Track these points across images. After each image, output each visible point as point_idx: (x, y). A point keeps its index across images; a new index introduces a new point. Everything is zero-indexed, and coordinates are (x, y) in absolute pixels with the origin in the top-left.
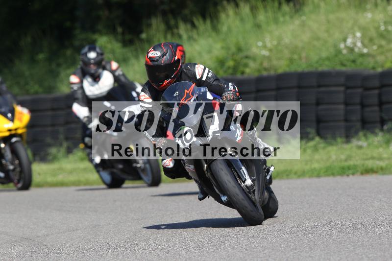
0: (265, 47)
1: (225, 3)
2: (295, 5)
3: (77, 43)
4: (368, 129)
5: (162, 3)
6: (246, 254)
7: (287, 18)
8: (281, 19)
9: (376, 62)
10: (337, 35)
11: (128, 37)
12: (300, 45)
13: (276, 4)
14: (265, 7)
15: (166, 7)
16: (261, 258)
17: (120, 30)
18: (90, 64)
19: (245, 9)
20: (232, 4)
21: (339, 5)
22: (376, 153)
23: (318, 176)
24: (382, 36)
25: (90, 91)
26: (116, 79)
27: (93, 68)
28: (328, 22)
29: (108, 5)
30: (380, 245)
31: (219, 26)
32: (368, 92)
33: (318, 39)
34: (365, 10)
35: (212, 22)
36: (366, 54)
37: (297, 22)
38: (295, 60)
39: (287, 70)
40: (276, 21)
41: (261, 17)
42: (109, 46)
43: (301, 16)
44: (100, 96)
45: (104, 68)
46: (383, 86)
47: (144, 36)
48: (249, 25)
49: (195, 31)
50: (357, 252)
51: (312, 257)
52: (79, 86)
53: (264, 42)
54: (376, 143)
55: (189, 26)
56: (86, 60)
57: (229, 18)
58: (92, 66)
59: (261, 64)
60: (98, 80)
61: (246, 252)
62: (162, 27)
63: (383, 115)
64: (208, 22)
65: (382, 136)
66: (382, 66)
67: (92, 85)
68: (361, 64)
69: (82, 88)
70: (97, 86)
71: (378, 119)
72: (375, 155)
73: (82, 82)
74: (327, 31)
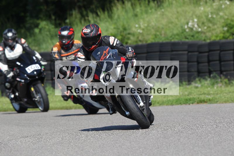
0: (140, 27)
1: (116, 1)
2: (157, 2)
3: (27, 25)
4: (201, 77)
5: (78, 1)
6: (129, 151)
7: (153, 10)
8: (150, 11)
9: (206, 37)
10: (183, 21)
11: (58, 22)
12: (161, 26)
13: (147, 2)
14: (140, 4)
15: (81, 4)
16: (138, 153)
17: (53, 17)
18: (9, 39)
19: (128, 5)
20: (120, 2)
21: (184, 3)
22: (206, 90)
23: (172, 105)
24: (209, 21)
25: (9, 55)
26: (24, 49)
27: (10, 42)
28: (178, 12)
29: (46, 3)
30: (209, 145)
31: (113, 15)
32: (201, 55)
33: (172, 23)
34: (200, 5)
35: (108, 13)
36: (200, 31)
37: (159, 13)
38: (158, 35)
39: (153, 41)
40: (146, 12)
41: (138, 9)
42: (47, 27)
43: (161, 9)
44: (14, 58)
45: (17, 42)
46: (210, 51)
47: (68, 21)
48: (130, 14)
49: (98, 18)
50: (195, 150)
51: (168, 153)
52: (2, 52)
53: (139, 25)
54: (206, 85)
55: (94, 15)
56: (6, 37)
57: (118, 11)
58: (10, 41)
59: (138, 38)
60: (13, 49)
61: (129, 150)
62: (79, 16)
63: (210, 68)
64: (106, 13)
65: (210, 81)
66: (210, 39)
67: (10, 52)
68: (197, 37)
69: (4, 53)
70: (12, 53)
71: (207, 71)
72: (205, 92)
73: (4, 50)
74: (177, 18)
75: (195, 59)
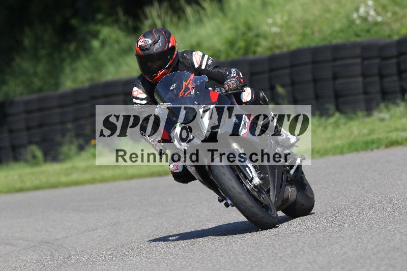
0: (275, 24)
9: (392, 30)
10: (349, 5)
17: (123, 19)
36: (380, 22)
38: (307, 34)
42: (114, 35)
46: (401, 54)
53: (274, 19)
54: (398, 114)
59: (273, 41)
63: (403, 84)
66: (398, 34)
68: (377, 33)
71: (398, 89)
72: (399, 126)
74: (338, 2)
75: (376, 71)
